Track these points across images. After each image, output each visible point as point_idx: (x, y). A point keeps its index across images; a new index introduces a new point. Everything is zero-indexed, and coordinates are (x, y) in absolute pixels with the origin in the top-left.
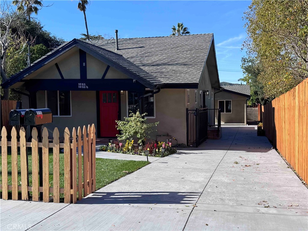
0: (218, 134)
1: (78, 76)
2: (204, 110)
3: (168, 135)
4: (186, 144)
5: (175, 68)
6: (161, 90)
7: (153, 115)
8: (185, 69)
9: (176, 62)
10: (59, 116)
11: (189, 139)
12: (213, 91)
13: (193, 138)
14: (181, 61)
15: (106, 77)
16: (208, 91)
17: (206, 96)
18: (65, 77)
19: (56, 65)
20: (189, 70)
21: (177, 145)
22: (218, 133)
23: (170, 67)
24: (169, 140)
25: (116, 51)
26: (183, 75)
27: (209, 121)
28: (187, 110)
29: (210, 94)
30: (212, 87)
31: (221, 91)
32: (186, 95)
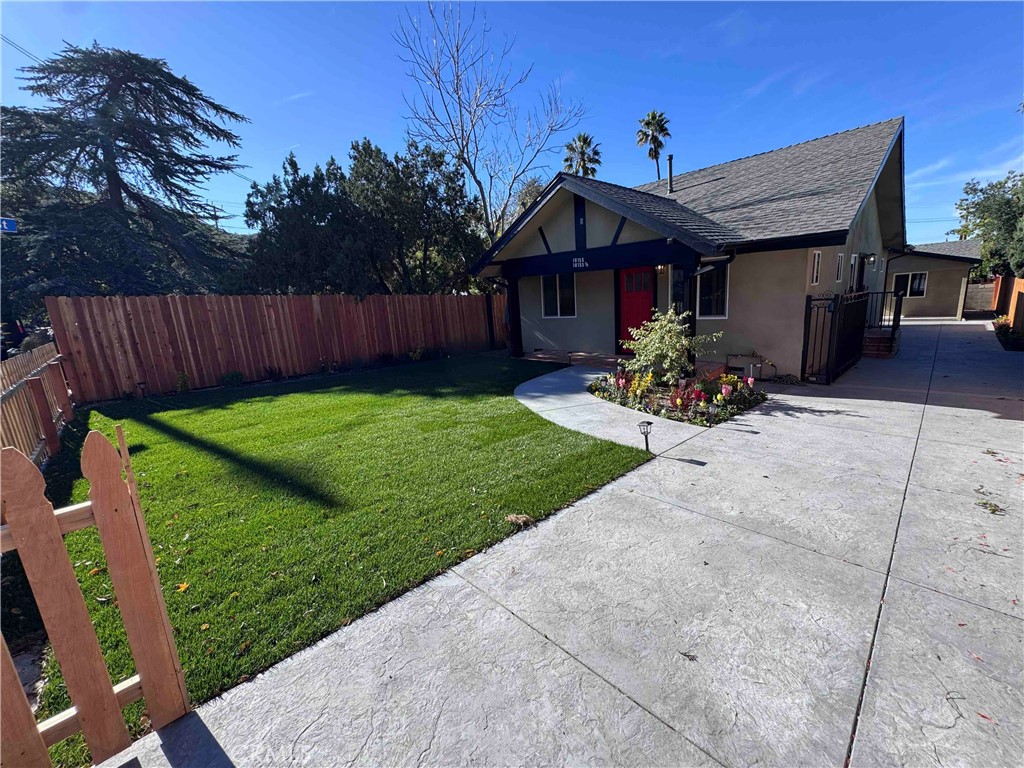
0: (891, 346)
1: (572, 247)
2: (860, 296)
3: (754, 355)
4: (799, 375)
5: (784, 205)
6: (737, 257)
7: (723, 313)
8: (814, 201)
9: (791, 193)
10: (559, 316)
11: (809, 363)
12: (886, 254)
13: (820, 357)
14: (806, 187)
15: (619, 242)
16: (873, 254)
17: (867, 267)
18: (554, 250)
19: (540, 229)
20: (824, 204)
21: (775, 376)
22: (892, 343)
23: (774, 205)
24: (754, 365)
25: (668, 195)
26: (804, 217)
27: (868, 318)
28: (809, 299)
29: (877, 261)
30: (885, 248)
31: (906, 254)
32: (810, 264)
